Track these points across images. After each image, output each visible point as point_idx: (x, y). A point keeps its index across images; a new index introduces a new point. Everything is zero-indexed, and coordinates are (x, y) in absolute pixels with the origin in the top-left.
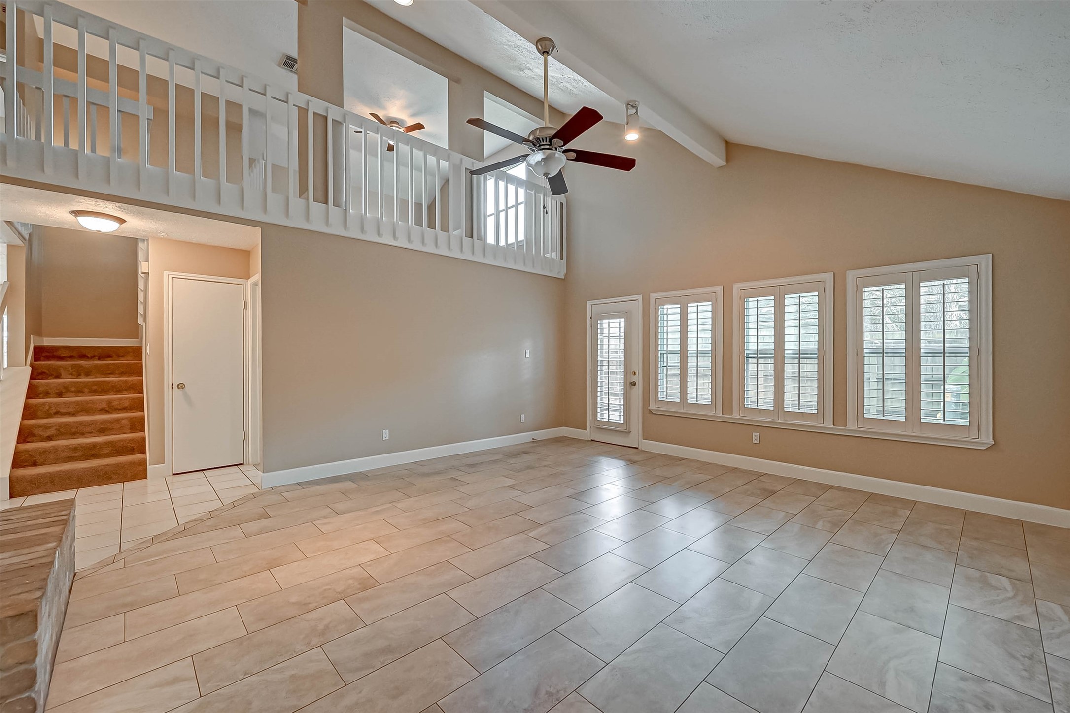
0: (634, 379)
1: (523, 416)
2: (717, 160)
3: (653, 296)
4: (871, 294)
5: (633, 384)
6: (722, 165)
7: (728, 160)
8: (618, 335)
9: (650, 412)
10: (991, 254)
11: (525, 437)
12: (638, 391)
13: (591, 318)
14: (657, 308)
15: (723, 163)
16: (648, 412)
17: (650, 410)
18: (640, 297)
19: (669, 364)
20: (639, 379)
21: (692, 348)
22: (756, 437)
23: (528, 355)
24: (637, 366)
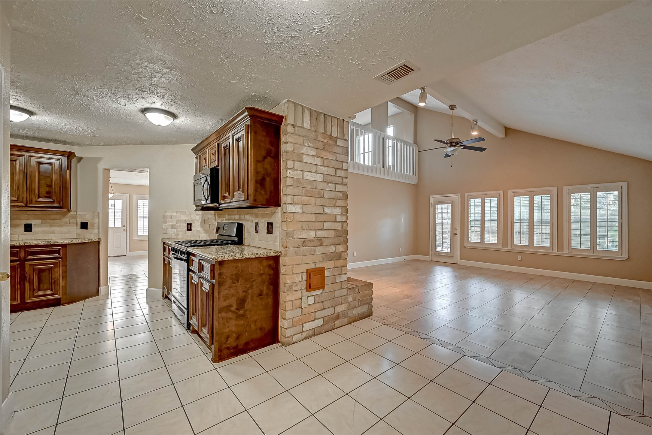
0: (456, 232)
1: (401, 249)
2: (500, 134)
3: (467, 194)
4: (574, 197)
5: (456, 234)
6: (503, 137)
7: (506, 136)
8: (447, 212)
9: (465, 247)
10: (627, 182)
11: (401, 258)
12: (458, 238)
13: (432, 203)
14: (468, 199)
15: (504, 136)
16: (463, 247)
17: (464, 246)
18: (459, 195)
19: (475, 225)
20: (459, 232)
21: (487, 218)
22: (520, 257)
23: (403, 221)
24: (458, 226)
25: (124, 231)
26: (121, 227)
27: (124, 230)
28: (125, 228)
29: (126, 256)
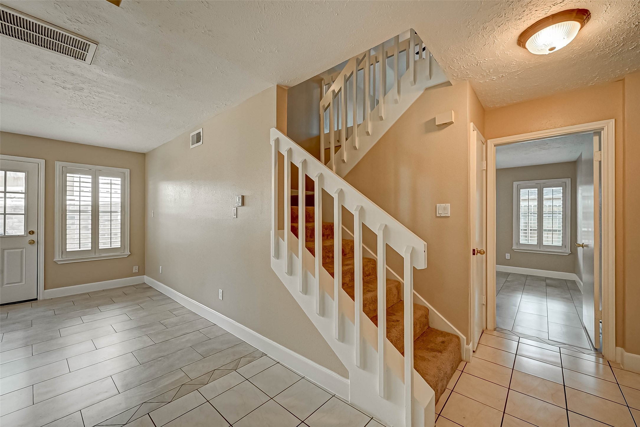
25: (30, 243)
26: (23, 234)
27: (32, 242)
28: (34, 237)
29: (36, 299)
